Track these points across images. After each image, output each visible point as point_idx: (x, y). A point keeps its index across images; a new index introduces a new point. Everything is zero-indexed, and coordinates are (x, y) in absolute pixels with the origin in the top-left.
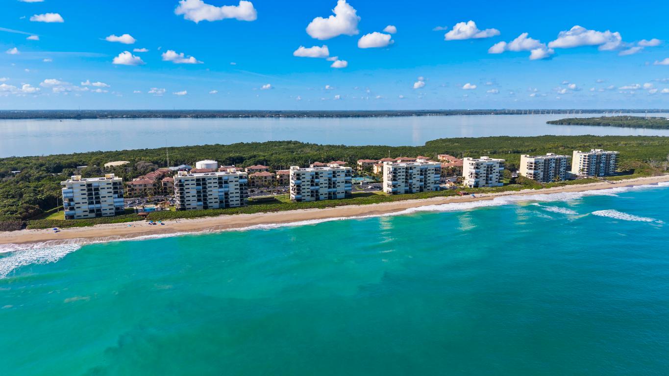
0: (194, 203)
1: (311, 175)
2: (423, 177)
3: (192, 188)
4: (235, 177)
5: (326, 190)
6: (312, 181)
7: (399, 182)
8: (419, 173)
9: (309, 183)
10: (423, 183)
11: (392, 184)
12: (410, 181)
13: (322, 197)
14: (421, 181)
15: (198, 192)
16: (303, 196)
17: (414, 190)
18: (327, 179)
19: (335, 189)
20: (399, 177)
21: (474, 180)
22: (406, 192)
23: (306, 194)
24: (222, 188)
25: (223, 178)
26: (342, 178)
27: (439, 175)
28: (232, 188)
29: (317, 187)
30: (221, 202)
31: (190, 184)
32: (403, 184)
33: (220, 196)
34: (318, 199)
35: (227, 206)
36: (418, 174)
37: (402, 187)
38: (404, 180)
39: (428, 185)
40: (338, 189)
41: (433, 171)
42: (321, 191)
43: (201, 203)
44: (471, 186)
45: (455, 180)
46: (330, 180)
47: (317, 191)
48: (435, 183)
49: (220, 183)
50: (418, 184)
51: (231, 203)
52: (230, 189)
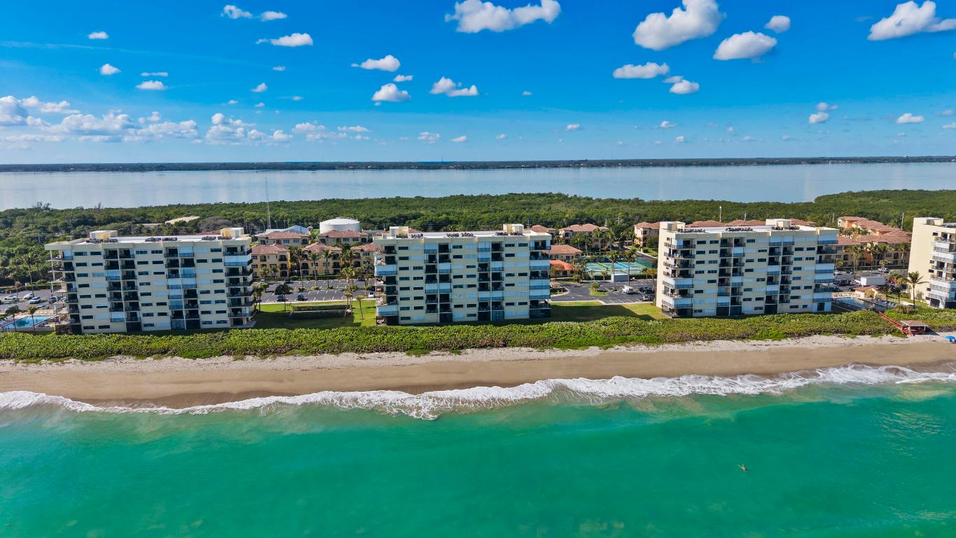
0: (100, 314)
1: (425, 251)
2: (777, 268)
3: (94, 275)
4: (213, 250)
5: (474, 296)
6: (431, 269)
7: (699, 281)
8: (766, 256)
9: (422, 273)
10: (776, 288)
11: (677, 286)
12: (735, 280)
13: (458, 314)
14: (771, 281)
15: (115, 286)
16: (402, 309)
17: (747, 307)
18: (477, 265)
19: (497, 294)
20: (699, 267)
21: (947, 285)
22: (722, 312)
23: (412, 303)
24: (177, 276)
25: (180, 251)
26: (520, 262)
27: (831, 266)
28: (206, 278)
29: (445, 286)
30: (177, 314)
31: (89, 264)
32: (714, 288)
33: (173, 297)
34: (446, 320)
35: (194, 326)
36: (760, 260)
37: (709, 298)
38: (715, 277)
39: (794, 293)
40: (508, 294)
41: (813, 254)
42: (457, 297)
43: (122, 315)
44: (935, 302)
45: (883, 282)
46: (484, 266)
47: (445, 297)
48: (817, 288)
49: (173, 264)
50: (763, 289)
51: (203, 318)
52: (199, 282)
